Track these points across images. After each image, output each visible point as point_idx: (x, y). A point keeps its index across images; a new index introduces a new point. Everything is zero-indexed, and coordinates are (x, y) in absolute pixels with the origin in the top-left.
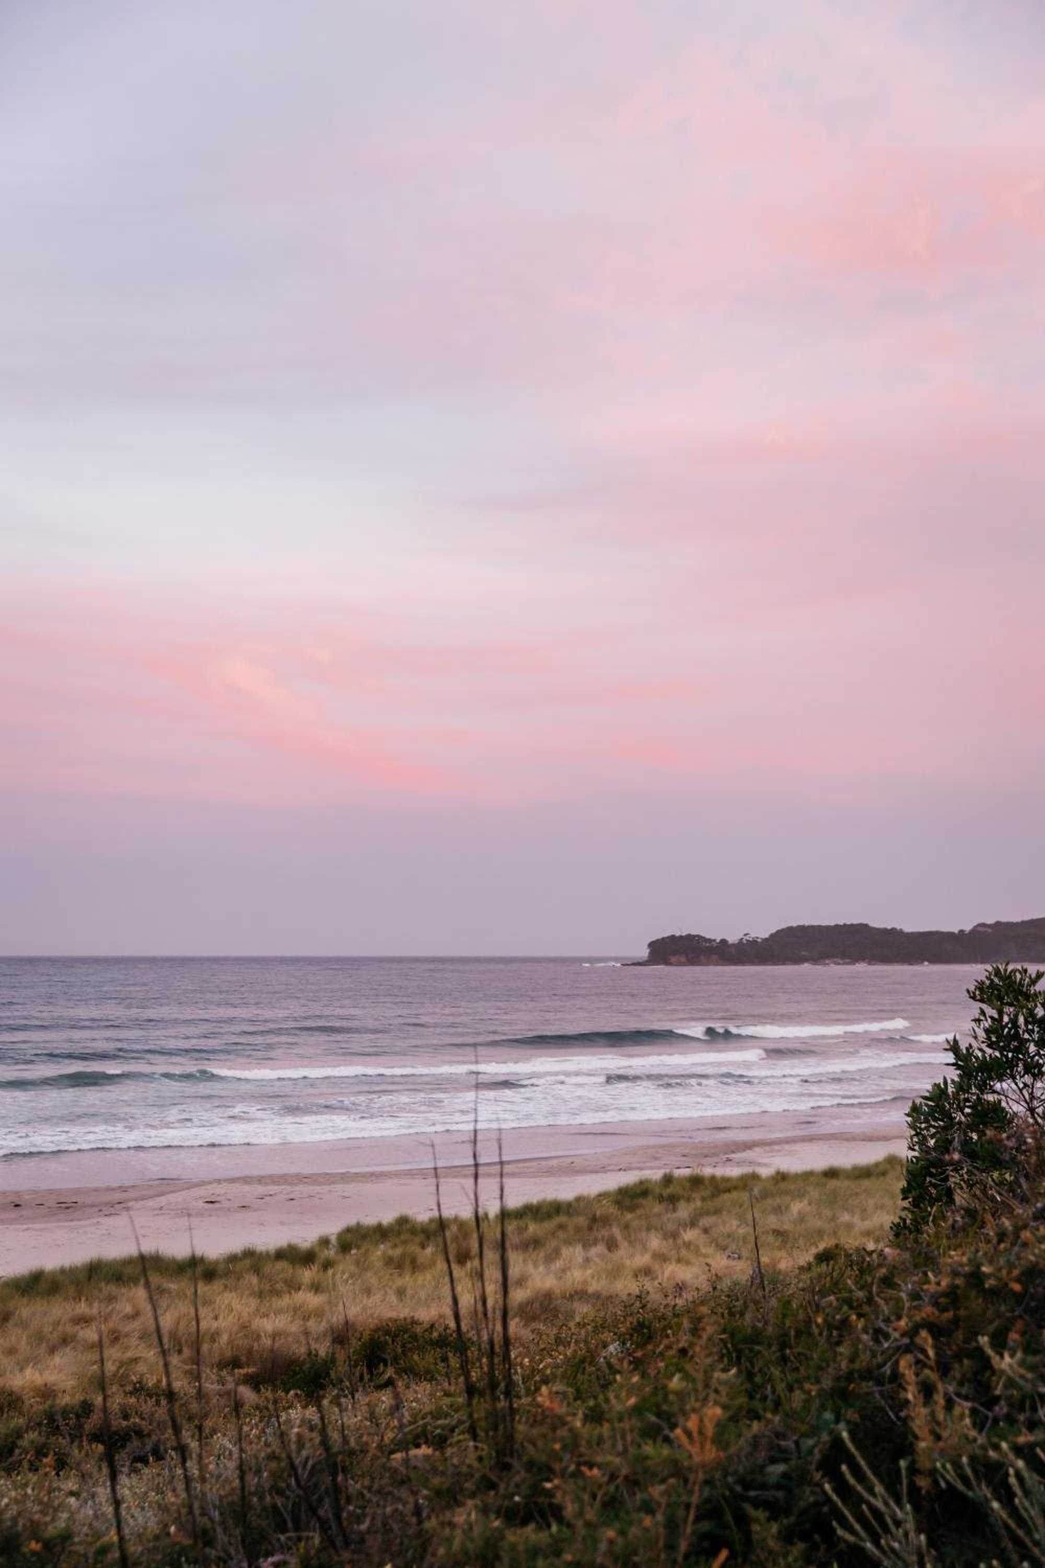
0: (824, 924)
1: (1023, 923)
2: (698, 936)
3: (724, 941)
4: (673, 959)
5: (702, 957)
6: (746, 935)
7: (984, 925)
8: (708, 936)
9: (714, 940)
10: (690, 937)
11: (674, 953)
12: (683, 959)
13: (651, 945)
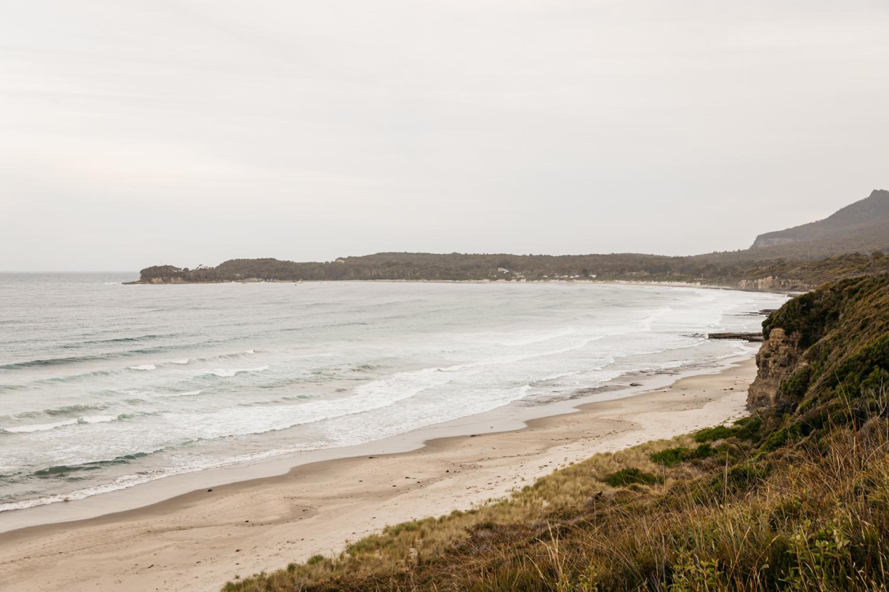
0: (251, 258)
1: (364, 257)
2: (170, 266)
3: (186, 270)
4: (154, 280)
5: (172, 279)
6: (200, 265)
7: (341, 259)
8: (177, 267)
9: (180, 269)
10: (166, 267)
11: (155, 277)
12: (160, 280)
13: (142, 272)
